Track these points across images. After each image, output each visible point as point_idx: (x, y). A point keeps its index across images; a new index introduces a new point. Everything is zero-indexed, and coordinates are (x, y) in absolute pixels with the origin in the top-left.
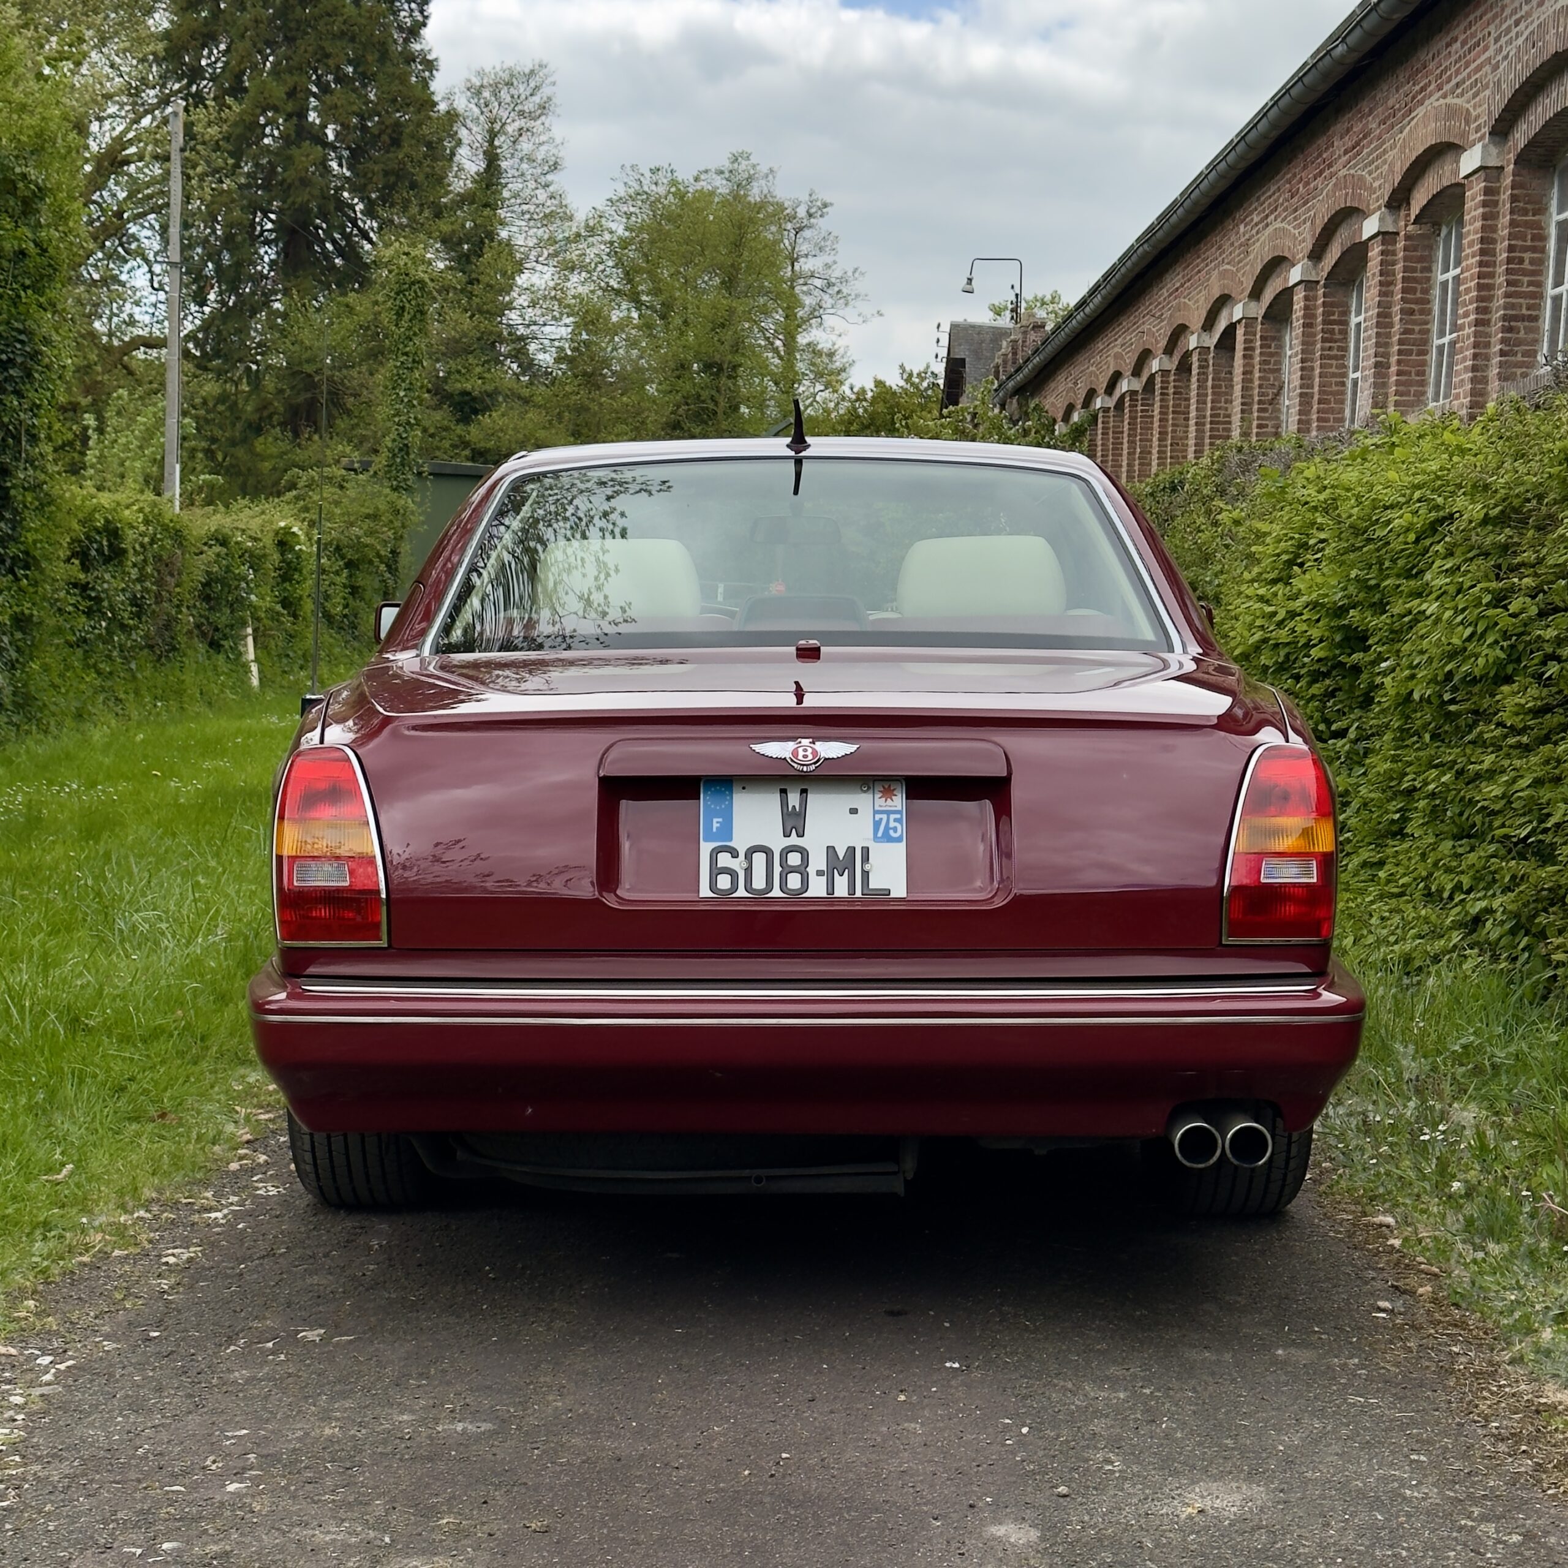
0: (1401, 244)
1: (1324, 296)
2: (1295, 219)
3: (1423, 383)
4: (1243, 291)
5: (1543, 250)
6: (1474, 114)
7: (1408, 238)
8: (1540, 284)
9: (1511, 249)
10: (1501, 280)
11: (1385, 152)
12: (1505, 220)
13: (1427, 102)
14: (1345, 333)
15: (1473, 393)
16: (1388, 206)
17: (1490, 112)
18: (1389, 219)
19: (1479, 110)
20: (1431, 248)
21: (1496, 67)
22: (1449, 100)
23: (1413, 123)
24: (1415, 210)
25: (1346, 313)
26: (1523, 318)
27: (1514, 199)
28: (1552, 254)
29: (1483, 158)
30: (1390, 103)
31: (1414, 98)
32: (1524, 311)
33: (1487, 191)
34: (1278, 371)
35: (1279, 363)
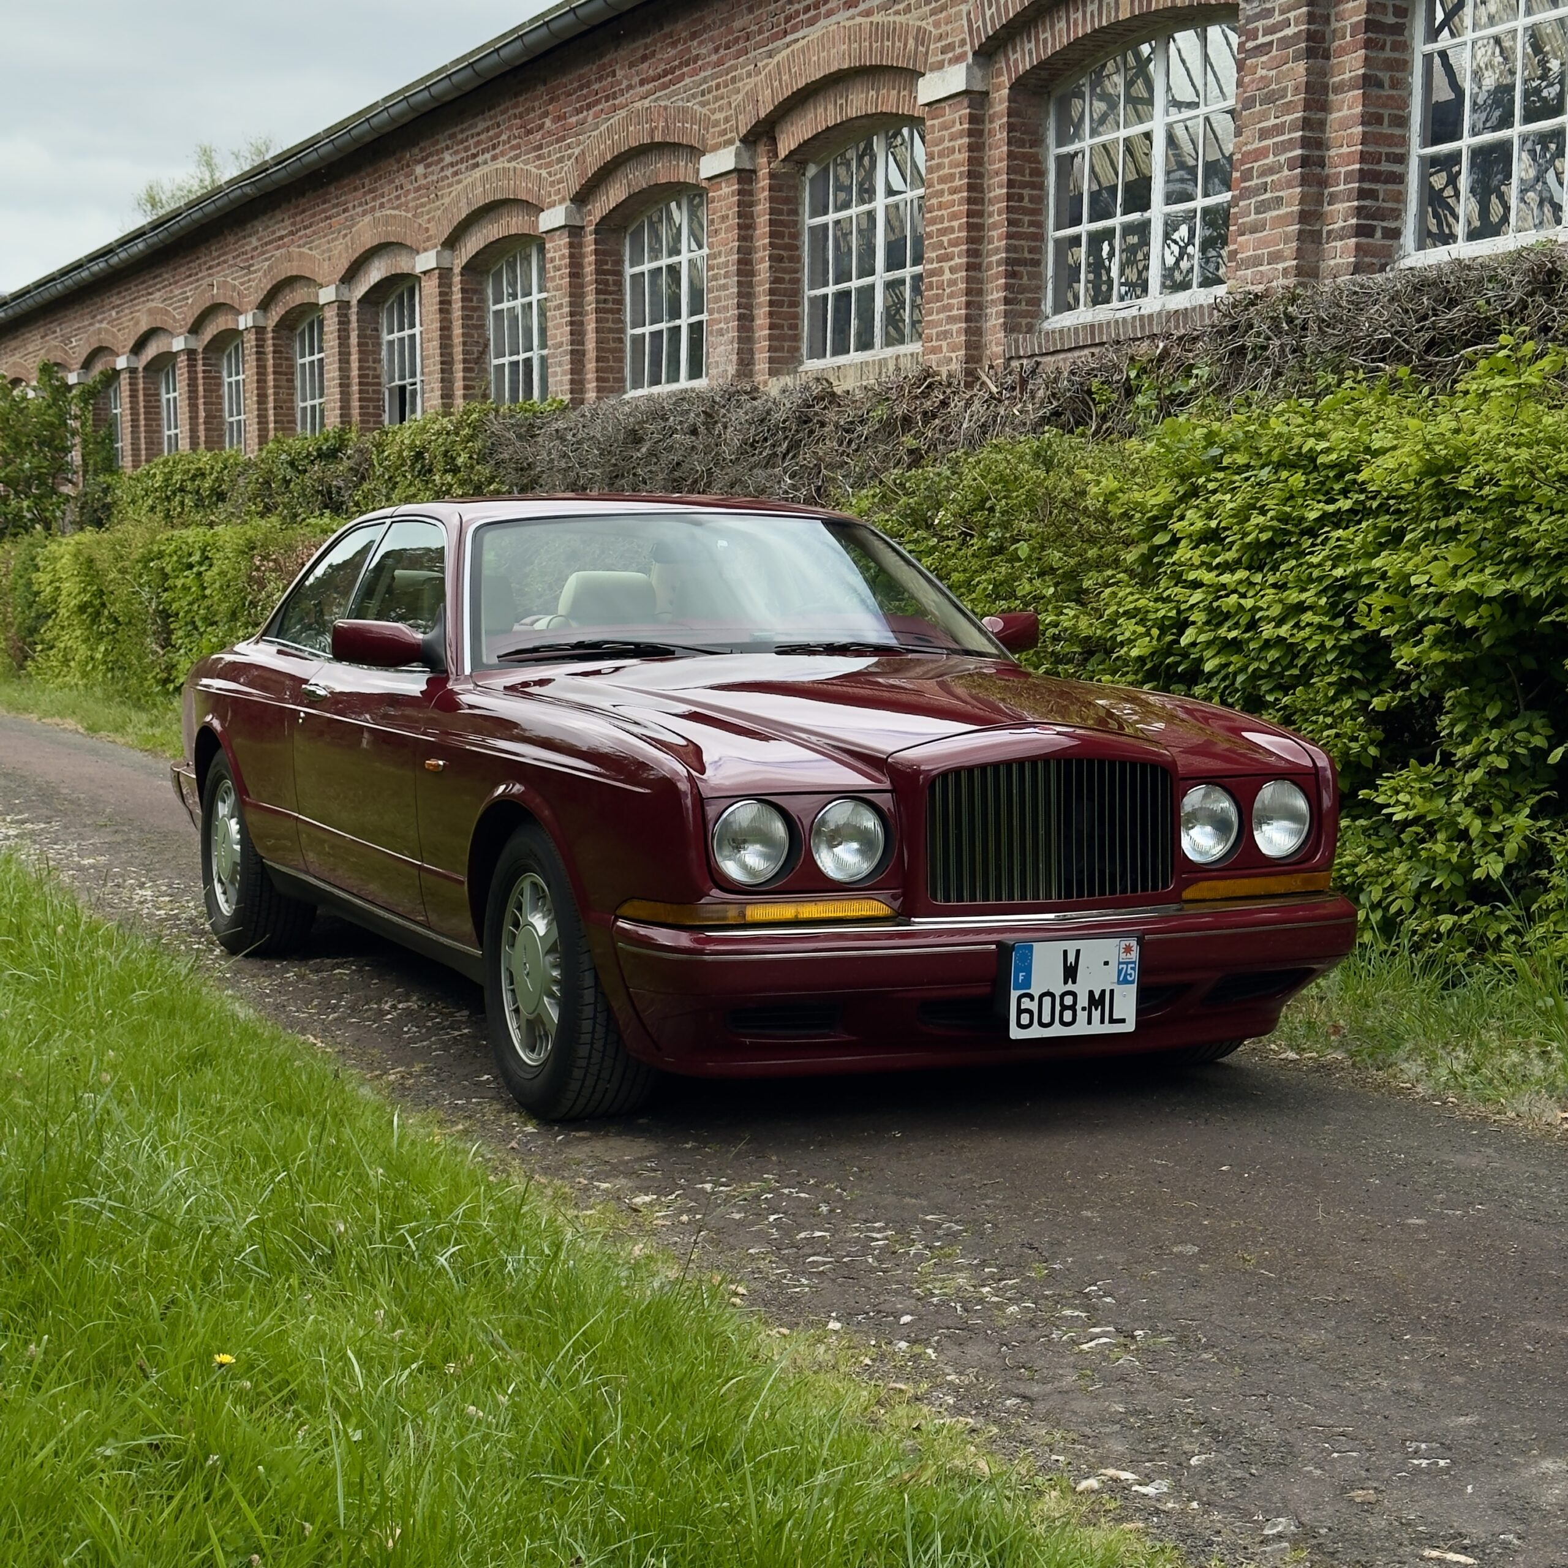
1: (596, 242)
2: (539, 157)
3: (797, 338)
4: (429, 239)
5: (1041, 187)
6: (935, 32)
7: (772, 176)
8: (1040, 225)
9: (1010, 184)
10: (994, 219)
11: (734, 80)
12: (997, 152)
13: (822, 23)
14: (619, 284)
16: (744, 140)
18: (746, 155)
19: (947, 28)
20: (797, 188)
22: (876, 18)
23: (796, 46)
24: (786, 147)
25: (620, 262)
26: (1025, 262)
27: (1011, 128)
28: (1052, 191)
29: (968, 81)
30: (737, 24)
31: (788, 19)
32: (1027, 255)
33: (973, 119)
34: (482, 327)
35: (482, 318)
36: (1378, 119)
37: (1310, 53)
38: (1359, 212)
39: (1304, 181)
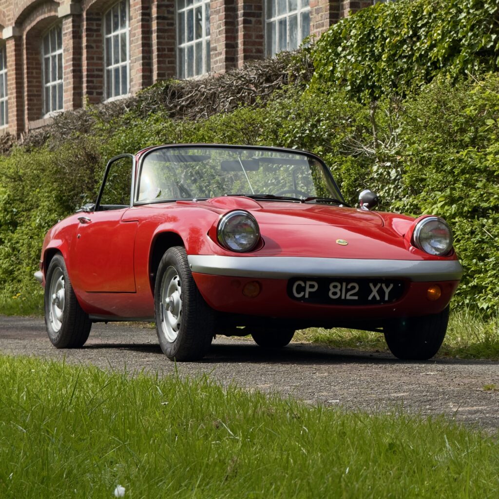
5: (40, 69)
6: (7, 14)
8: (40, 82)
9: (28, 68)
10: (25, 80)
15: (18, 125)
17: (14, 15)
19: (9, 13)
26: (35, 95)
27: (27, 49)
28: (44, 70)
29: (13, 33)
32: (35, 93)
33: (16, 45)
36: (92, 58)
38: (87, 87)
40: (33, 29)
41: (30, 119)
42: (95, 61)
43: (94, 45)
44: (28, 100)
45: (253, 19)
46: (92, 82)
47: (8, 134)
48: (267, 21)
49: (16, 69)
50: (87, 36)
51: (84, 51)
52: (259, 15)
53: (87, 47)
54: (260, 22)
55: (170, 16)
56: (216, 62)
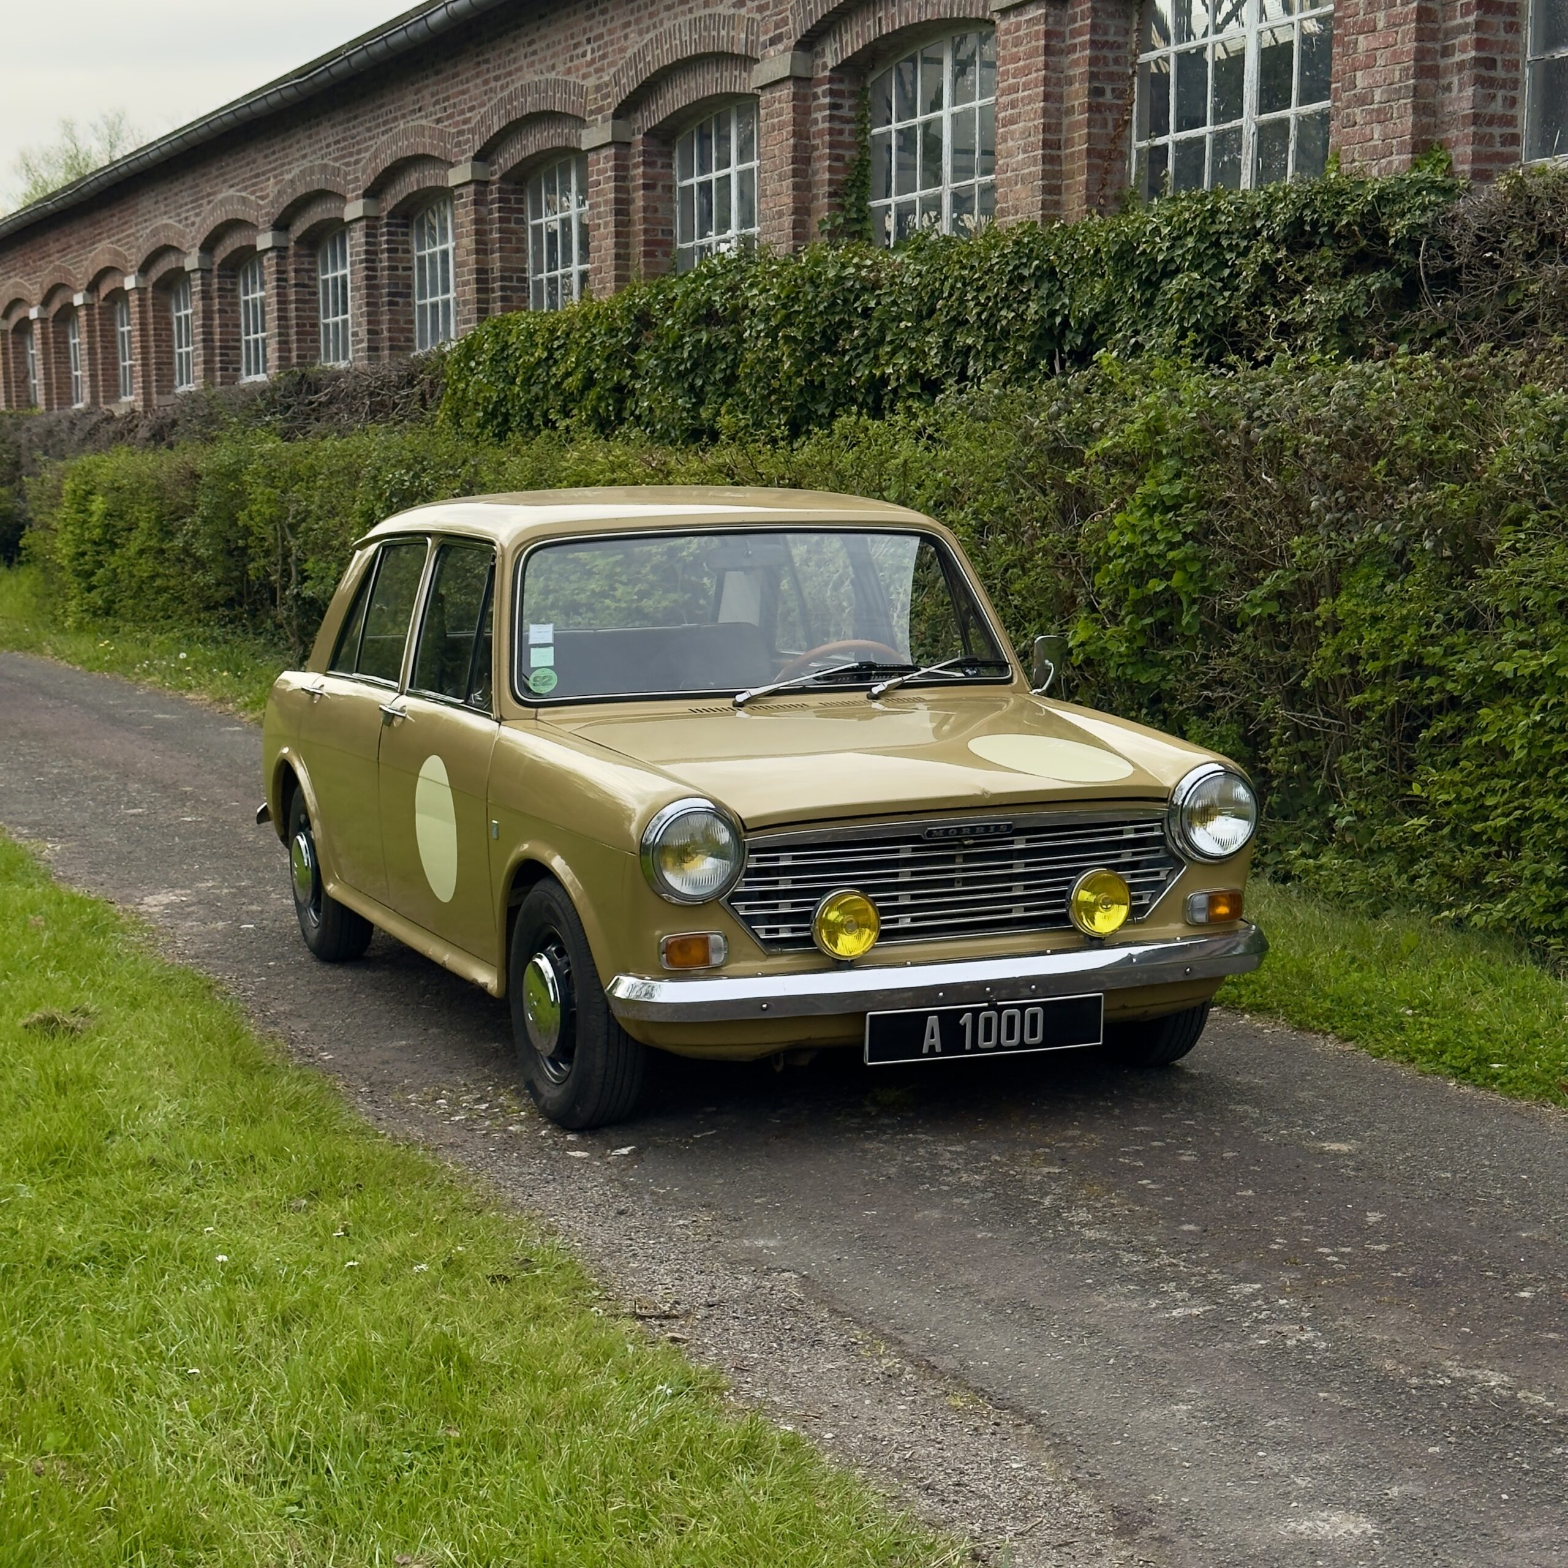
0: (97, 311)
2: (29, 280)
3: (117, 386)
5: (171, 330)
6: (129, 258)
7: (100, 308)
8: (172, 347)
9: (155, 329)
10: (152, 344)
11: (81, 260)
12: (151, 314)
13: (103, 242)
14: (67, 348)
15: (145, 400)
16: (87, 290)
17: (137, 260)
18: (89, 297)
19: (131, 258)
20: (113, 313)
21: (137, 239)
22: (115, 246)
23: (97, 250)
24: (102, 295)
25: (67, 337)
26: (164, 364)
27: (154, 304)
29: (136, 282)
30: (81, 235)
31: (95, 236)
32: (165, 360)
33: (140, 299)
34: (25, 363)
35: (25, 358)
36: (227, 326)
37: (203, 298)
38: (221, 362)
39: (205, 348)
40: (160, 280)
41: (159, 393)
42: (230, 329)
43: (228, 309)
44: (158, 369)
45: (400, 300)
46: (227, 355)
47: (133, 411)
48: (417, 302)
49: (141, 330)
50: (220, 297)
51: (217, 316)
52: (409, 295)
53: (220, 311)
54: (410, 304)
55: (312, 283)
56: (357, 351)
